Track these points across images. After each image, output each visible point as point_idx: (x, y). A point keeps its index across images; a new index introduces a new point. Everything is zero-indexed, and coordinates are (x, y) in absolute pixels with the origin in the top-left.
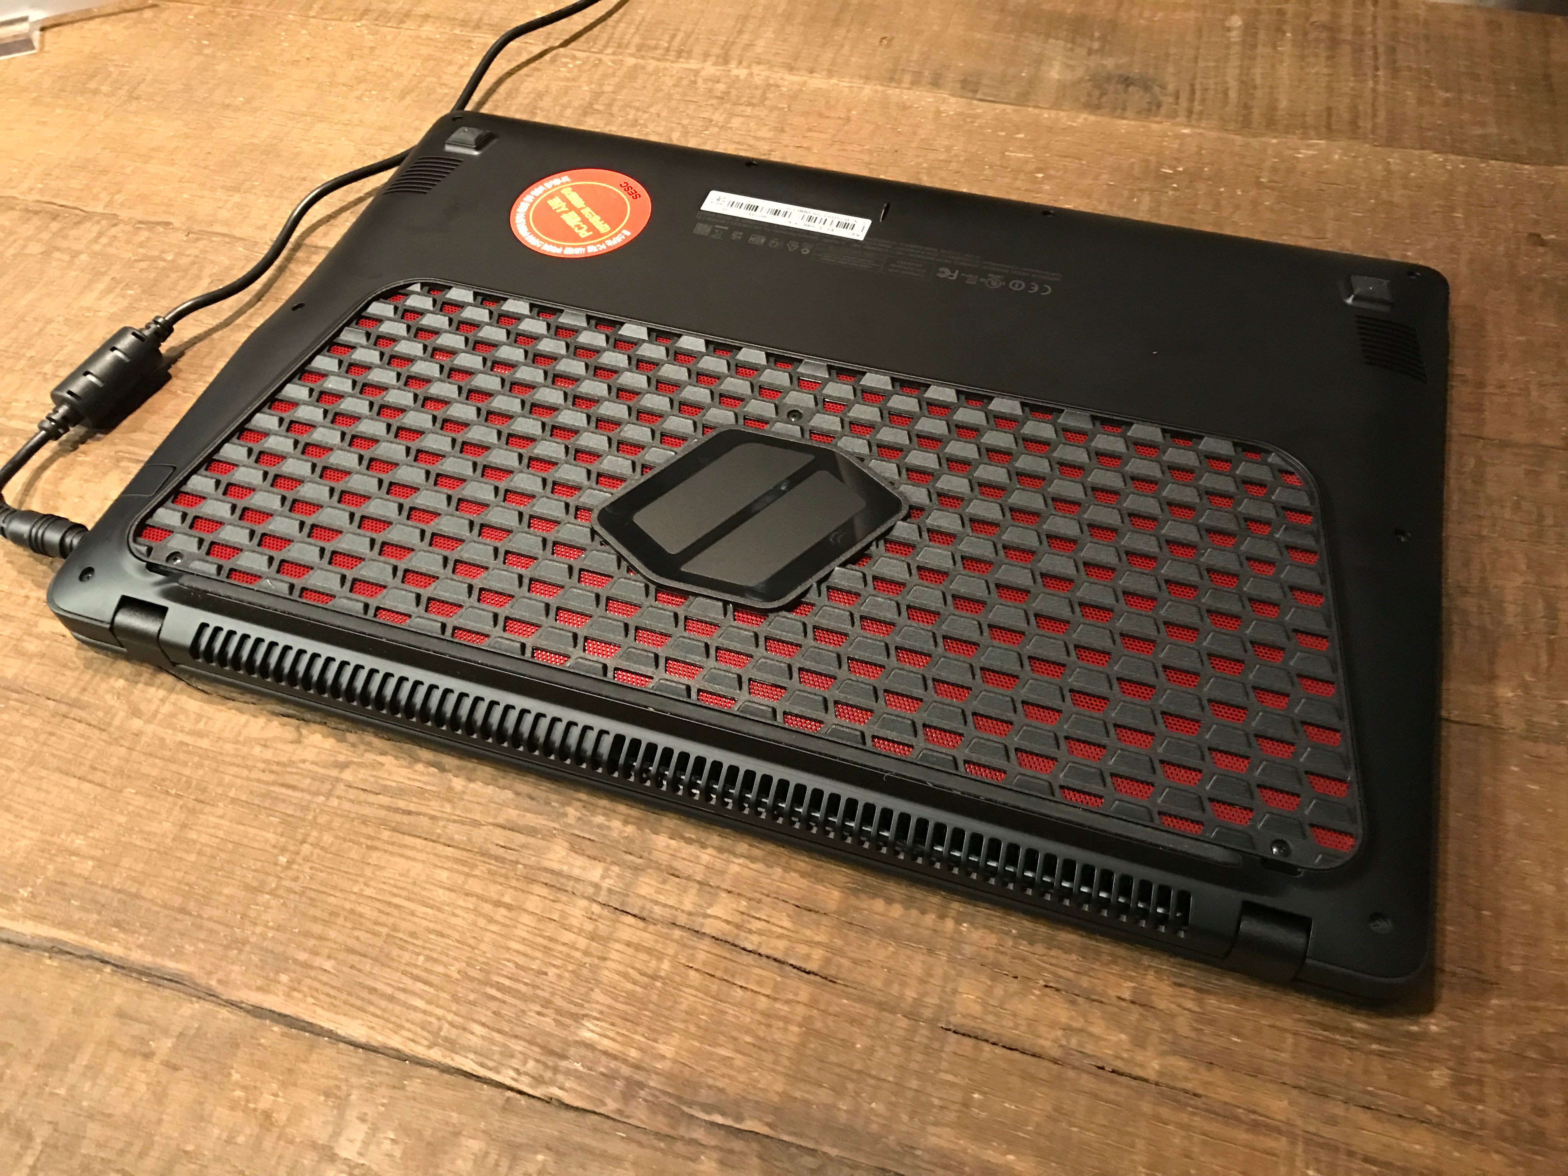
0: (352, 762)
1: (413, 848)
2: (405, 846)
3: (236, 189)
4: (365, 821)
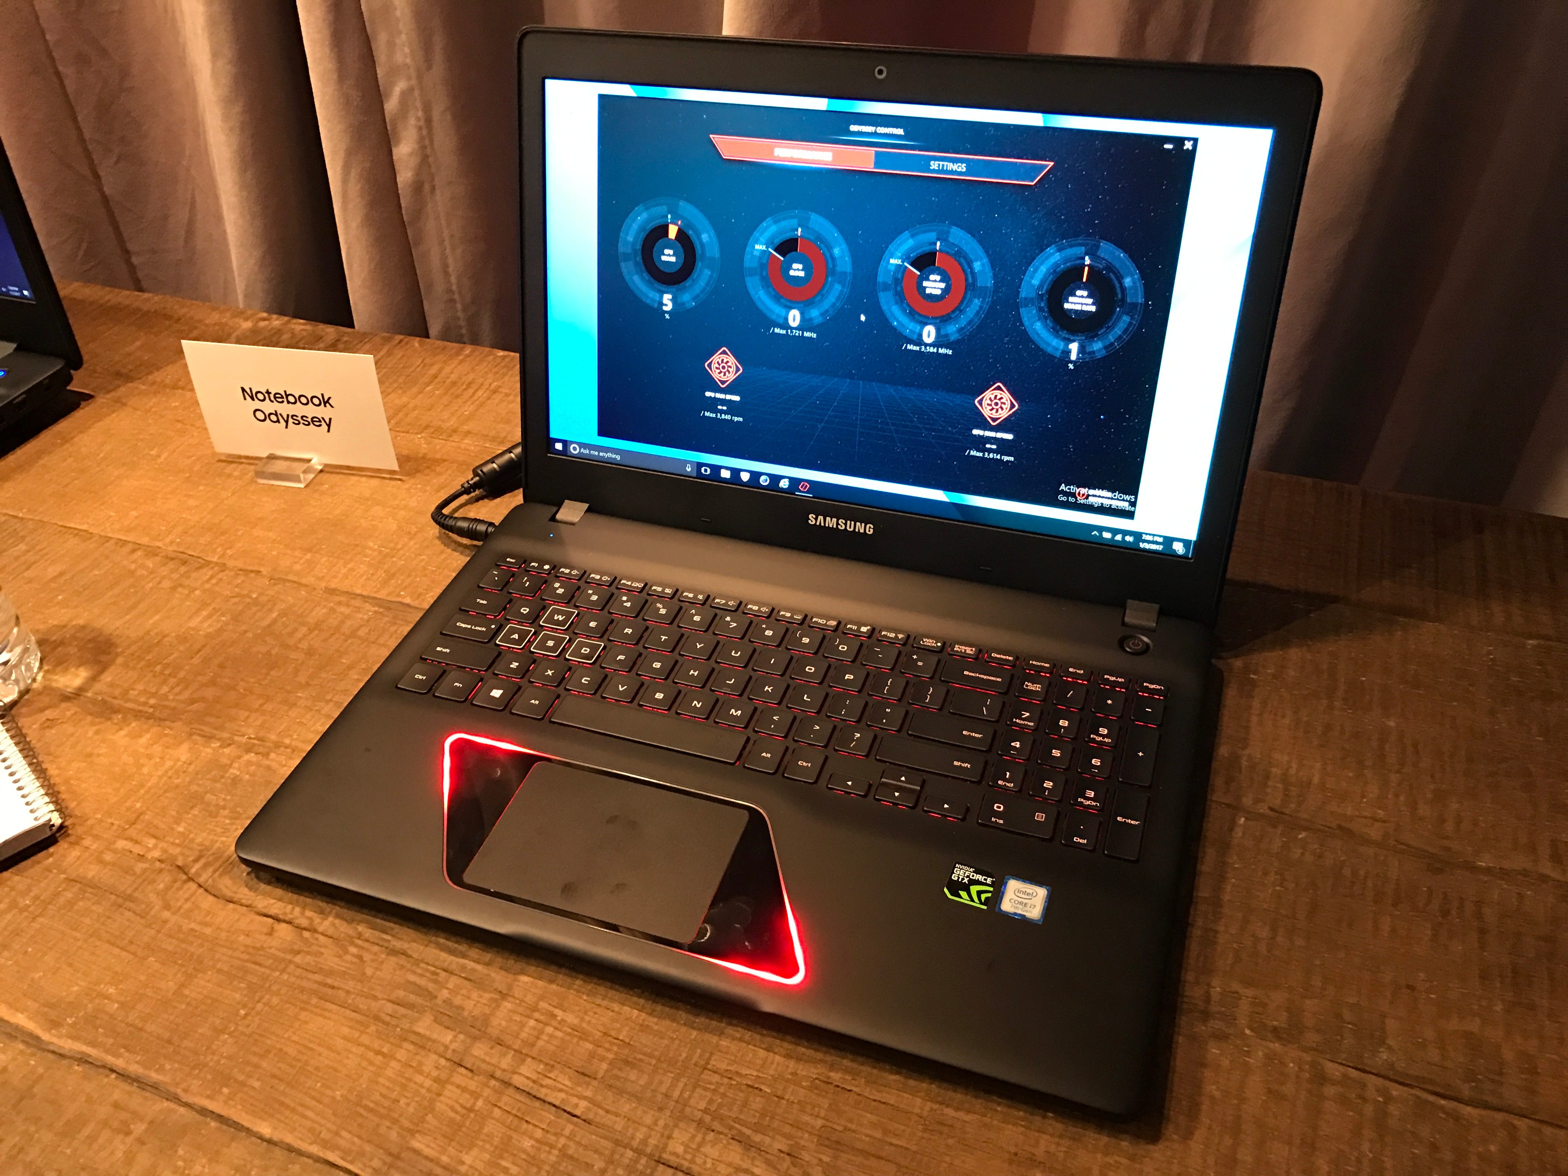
0: (303, 951)
1: (330, 1011)
2: (325, 1010)
3: (309, 550)
4: (302, 990)
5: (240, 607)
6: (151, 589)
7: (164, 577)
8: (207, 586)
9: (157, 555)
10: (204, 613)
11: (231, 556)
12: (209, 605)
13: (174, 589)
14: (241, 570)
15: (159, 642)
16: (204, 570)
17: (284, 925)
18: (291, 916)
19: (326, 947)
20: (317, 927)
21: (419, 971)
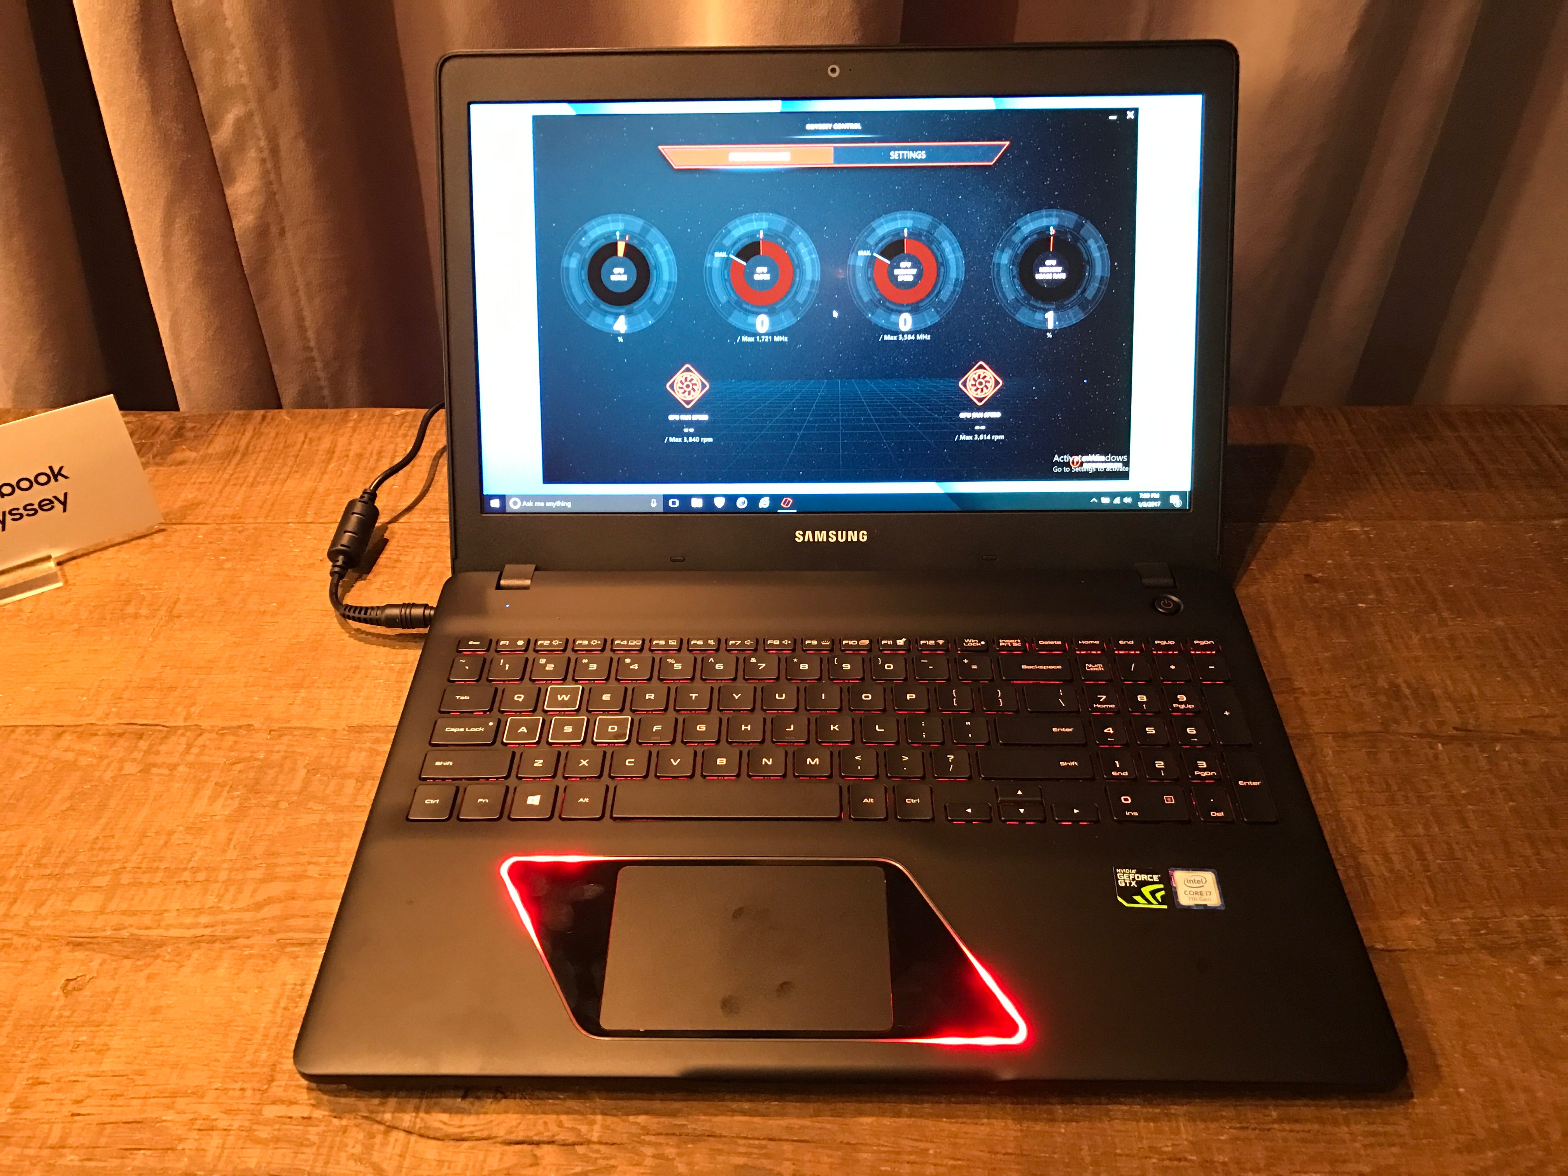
5: (252, 775)
6: (115, 779)
7: (122, 761)
8: (190, 758)
9: (96, 735)
10: (207, 792)
11: (200, 715)
12: (206, 781)
13: (146, 770)
14: (223, 728)
15: (166, 843)
16: (174, 739)
17: (546, 1148)
18: (549, 1134)
19: (615, 1157)
20: (588, 1137)
21: (742, 1150)
